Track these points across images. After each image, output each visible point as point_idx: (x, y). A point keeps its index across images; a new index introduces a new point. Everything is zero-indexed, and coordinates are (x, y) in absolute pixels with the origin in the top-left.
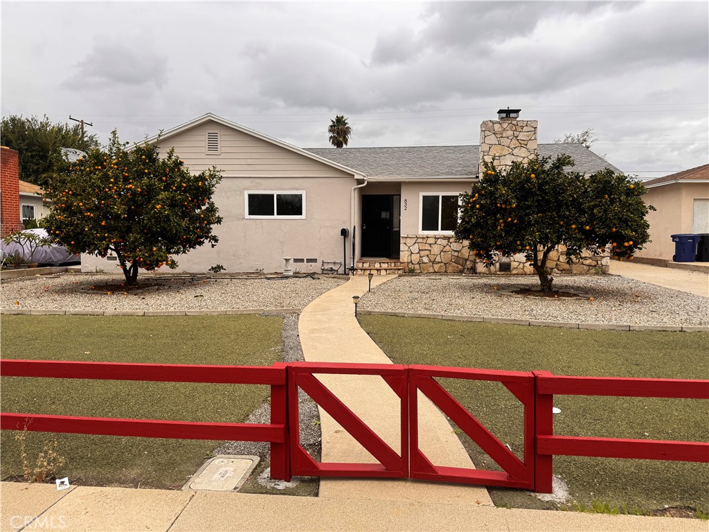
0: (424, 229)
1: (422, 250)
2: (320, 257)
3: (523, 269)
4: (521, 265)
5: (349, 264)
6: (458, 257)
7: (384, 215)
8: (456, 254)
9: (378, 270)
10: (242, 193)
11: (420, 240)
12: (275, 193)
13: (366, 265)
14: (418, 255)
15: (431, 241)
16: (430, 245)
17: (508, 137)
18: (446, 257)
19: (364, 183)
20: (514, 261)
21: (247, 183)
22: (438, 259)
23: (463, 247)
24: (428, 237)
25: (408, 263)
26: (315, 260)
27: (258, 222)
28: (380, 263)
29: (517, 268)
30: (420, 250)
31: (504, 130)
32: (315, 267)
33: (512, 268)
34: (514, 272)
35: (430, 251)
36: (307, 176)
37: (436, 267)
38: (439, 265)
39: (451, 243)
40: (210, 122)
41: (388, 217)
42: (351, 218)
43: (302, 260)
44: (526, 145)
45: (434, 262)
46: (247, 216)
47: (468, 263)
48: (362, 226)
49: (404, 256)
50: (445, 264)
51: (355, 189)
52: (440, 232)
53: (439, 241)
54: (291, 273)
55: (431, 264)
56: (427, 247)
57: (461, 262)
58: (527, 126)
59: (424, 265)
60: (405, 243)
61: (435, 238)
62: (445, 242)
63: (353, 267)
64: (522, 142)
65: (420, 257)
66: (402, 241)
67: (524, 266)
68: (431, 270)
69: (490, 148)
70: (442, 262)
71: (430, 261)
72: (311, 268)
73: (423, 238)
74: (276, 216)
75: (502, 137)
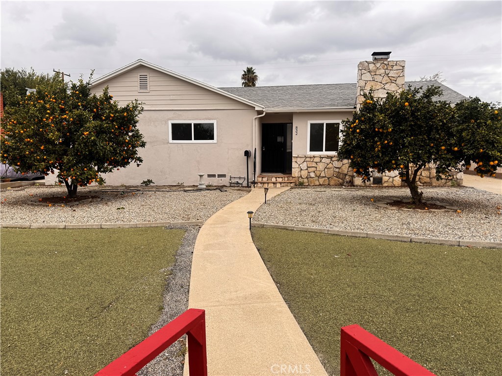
0: (311, 150)
1: (309, 167)
2: (228, 173)
3: (392, 182)
4: (391, 179)
5: (251, 179)
6: (339, 172)
7: (279, 139)
8: (337, 170)
9: (274, 183)
10: (166, 123)
11: (308, 159)
12: (193, 122)
13: (265, 180)
14: (307, 171)
15: (317, 160)
16: (316, 163)
17: (380, 75)
18: (329, 173)
19: (263, 114)
20: (385, 176)
21: (171, 114)
22: (323, 174)
23: (343, 164)
24: (314, 157)
25: (298, 177)
26: (224, 176)
27: (179, 145)
28: (276, 178)
29: (387, 181)
30: (308, 167)
31: (377, 68)
32: (225, 181)
33: (383, 182)
34: (385, 185)
35: (316, 167)
36: (217, 108)
37: (321, 181)
38: (324, 179)
39: (333, 161)
40: (141, 67)
41: (283, 141)
42: (253, 141)
43: (214, 176)
44: (396, 81)
45: (319, 177)
46: (171, 141)
47: (347, 177)
48: (262, 148)
49: (295, 172)
50: (328, 178)
51: (255, 118)
52: (324, 153)
53: (324, 160)
54: (204, 187)
55: (317, 178)
56: (314, 165)
57: (341, 176)
58: (396, 65)
59: (311, 179)
60: (296, 162)
61: (321, 157)
62: (328, 161)
63: (254, 181)
64: (393, 79)
65: (308, 173)
66: (294, 160)
67: (393, 180)
68: (317, 183)
69: (366, 83)
70: (326, 177)
71: (316, 176)
72: (221, 182)
73: (310, 158)
74: (193, 141)
75: (375, 75)
